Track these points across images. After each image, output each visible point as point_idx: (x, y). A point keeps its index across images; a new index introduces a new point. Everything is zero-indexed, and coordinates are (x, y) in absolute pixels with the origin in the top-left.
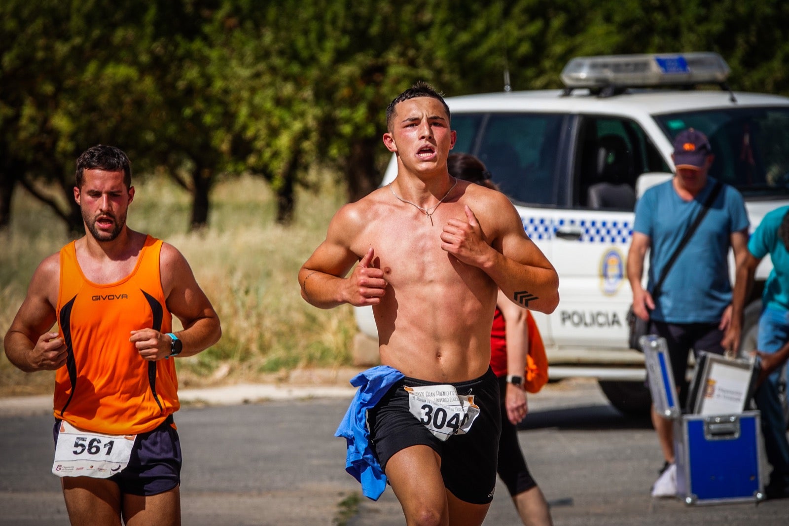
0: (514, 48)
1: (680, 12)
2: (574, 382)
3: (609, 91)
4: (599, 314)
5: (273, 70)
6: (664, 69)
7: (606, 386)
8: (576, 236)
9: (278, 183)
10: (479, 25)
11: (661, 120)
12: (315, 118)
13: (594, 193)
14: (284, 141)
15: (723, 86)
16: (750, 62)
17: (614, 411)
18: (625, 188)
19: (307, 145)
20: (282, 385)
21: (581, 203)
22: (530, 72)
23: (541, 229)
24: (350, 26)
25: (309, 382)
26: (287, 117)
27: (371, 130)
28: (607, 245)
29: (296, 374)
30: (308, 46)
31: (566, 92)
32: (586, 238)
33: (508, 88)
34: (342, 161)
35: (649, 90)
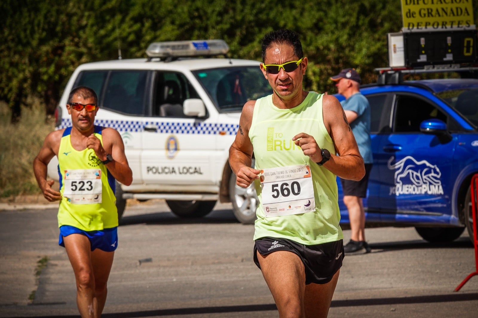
0: (127, 37)
1: (208, 19)
2: (154, 201)
3: (170, 59)
4: (165, 168)
5: (9, 49)
6: (197, 48)
7: (170, 203)
8: (154, 130)
9: (11, 104)
10: (110, 27)
11: (196, 73)
12: (29, 71)
13: (163, 109)
14: (15, 83)
15: (226, 56)
16: (243, 43)
17: (173, 215)
18: (178, 106)
19: (25, 85)
20: (11, 203)
21: (156, 113)
22: (133, 49)
23: (137, 127)
24: (46, 27)
25: (25, 202)
26: (16, 72)
27: (57, 77)
28: (169, 134)
29: (18, 198)
30: (26, 37)
31: (149, 59)
32: (159, 131)
33: (120, 58)
34: (43, 93)
35: (189, 58)
